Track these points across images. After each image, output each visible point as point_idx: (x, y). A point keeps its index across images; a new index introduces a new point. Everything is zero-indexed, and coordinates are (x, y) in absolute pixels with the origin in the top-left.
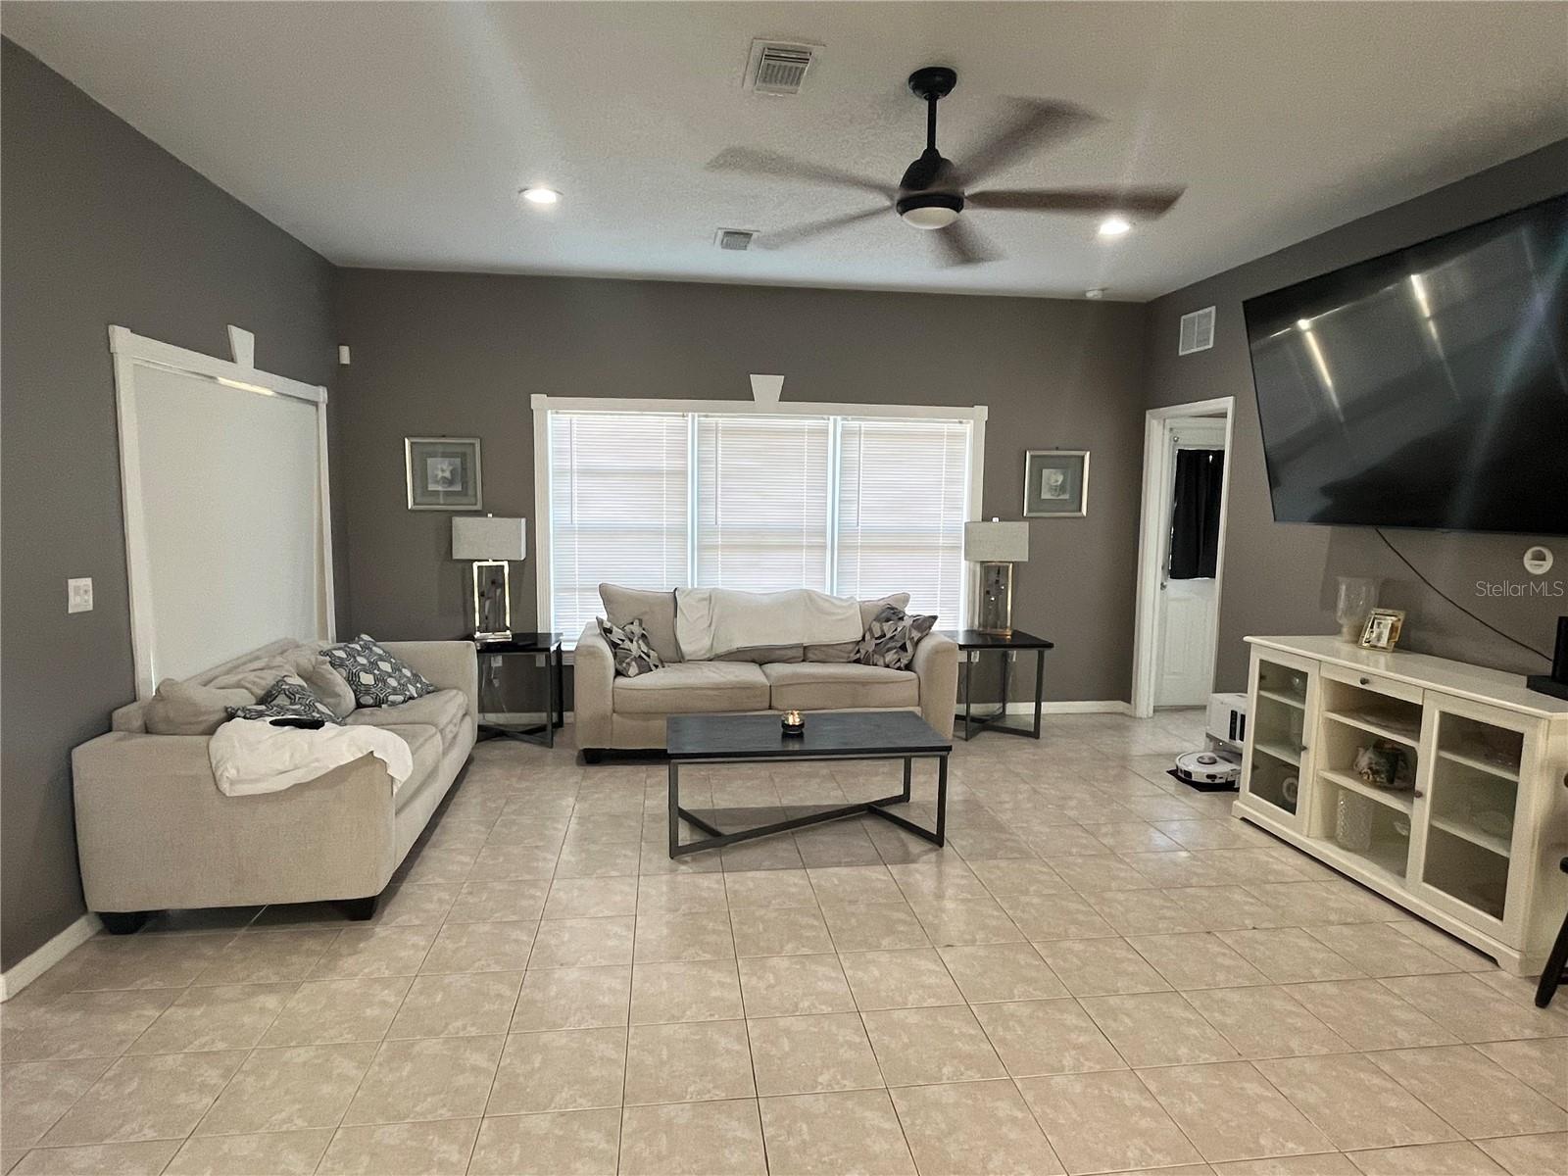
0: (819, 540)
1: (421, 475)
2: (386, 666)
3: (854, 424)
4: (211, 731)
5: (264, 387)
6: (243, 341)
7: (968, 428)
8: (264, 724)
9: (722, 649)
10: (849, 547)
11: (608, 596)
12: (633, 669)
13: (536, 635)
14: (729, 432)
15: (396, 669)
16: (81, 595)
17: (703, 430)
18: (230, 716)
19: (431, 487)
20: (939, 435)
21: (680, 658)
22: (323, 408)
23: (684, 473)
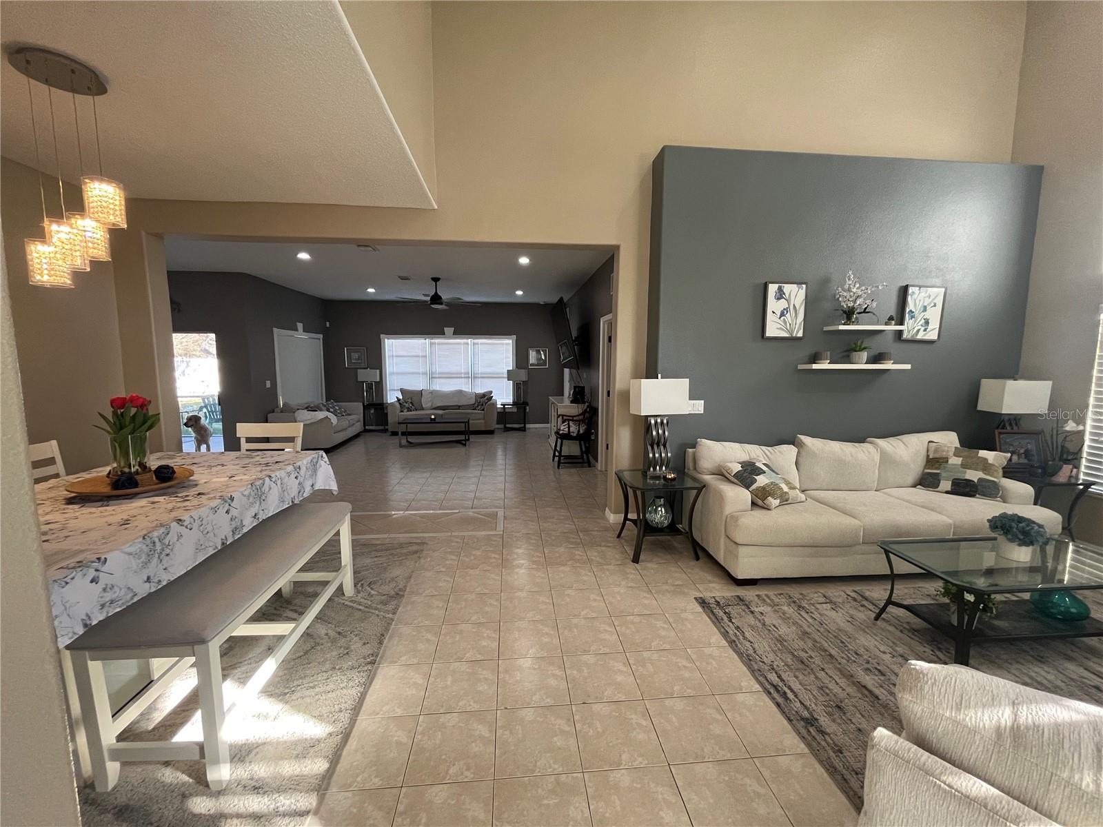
0: (467, 376)
1: (350, 358)
2: (337, 408)
3: (476, 341)
4: (294, 412)
5: (305, 336)
6: (300, 326)
7: (510, 341)
8: (306, 411)
9: (434, 406)
10: (476, 377)
11: (402, 391)
12: (406, 410)
13: (383, 404)
14: (439, 344)
15: (340, 409)
16: (268, 384)
17: (431, 344)
18: (298, 409)
19: (353, 361)
20: (503, 344)
21: (423, 409)
22: (321, 340)
23: (426, 356)
